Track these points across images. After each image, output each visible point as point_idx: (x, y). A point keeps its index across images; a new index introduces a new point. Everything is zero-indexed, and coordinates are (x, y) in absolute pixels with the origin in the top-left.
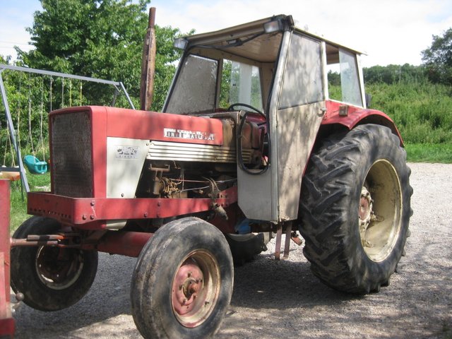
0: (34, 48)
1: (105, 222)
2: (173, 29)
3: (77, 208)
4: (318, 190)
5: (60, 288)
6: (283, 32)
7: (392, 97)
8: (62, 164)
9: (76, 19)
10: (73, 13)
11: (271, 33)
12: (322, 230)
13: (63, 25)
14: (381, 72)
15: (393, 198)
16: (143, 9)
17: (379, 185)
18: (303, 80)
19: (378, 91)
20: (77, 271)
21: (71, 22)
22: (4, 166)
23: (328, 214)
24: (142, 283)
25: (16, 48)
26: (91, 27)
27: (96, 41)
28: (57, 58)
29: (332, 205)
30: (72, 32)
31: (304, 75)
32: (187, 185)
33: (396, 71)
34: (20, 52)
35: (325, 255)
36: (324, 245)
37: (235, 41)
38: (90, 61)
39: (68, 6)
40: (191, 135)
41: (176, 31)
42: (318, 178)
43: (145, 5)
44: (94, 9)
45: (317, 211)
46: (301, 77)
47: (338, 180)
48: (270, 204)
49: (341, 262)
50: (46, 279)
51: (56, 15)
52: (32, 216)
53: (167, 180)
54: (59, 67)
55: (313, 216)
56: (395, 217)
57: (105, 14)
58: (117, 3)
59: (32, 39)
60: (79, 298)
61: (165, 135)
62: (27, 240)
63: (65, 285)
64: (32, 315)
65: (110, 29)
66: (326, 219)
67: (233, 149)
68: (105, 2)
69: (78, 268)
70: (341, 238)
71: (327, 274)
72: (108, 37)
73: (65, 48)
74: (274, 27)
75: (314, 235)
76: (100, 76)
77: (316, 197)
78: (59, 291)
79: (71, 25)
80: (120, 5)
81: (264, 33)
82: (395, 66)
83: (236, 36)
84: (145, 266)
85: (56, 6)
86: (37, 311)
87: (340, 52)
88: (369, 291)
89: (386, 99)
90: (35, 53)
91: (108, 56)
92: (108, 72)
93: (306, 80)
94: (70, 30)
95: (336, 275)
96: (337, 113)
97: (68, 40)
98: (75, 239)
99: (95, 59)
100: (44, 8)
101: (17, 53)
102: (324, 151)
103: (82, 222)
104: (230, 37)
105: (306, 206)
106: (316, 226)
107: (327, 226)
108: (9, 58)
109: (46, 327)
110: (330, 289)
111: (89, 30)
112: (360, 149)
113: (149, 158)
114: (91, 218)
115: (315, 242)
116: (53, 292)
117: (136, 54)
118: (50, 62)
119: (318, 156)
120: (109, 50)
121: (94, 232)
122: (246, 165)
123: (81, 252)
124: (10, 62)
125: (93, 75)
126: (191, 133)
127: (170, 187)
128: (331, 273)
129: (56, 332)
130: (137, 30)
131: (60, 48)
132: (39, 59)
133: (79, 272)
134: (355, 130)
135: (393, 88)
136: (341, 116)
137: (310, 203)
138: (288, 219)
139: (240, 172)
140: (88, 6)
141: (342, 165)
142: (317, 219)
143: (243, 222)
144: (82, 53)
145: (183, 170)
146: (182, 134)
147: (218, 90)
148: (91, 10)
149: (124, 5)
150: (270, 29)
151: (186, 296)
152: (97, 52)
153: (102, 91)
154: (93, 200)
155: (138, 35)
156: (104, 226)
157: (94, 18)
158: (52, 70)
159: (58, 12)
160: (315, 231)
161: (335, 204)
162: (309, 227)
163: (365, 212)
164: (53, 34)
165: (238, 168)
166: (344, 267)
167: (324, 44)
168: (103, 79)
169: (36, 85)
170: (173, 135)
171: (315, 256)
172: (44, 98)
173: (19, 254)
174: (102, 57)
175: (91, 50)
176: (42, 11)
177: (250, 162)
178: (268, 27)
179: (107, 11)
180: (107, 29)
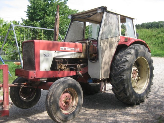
0: (28, 18)
1: (39, 78)
2: (76, 10)
3: (29, 74)
4: (116, 68)
5: (28, 101)
6: (103, 12)
7: (159, 33)
8: (26, 59)
9: (41, 8)
10: (40, 5)
11: (99, 13)
12: (117, 82)
13: (37, 10)
14: (156, 24)
15: (146, 71)
16: (65, 3)
17: (141, 66)
18: (110, 28)
19: (154, 31)
20: (34, 96)
21: (40, 9)
22: (16, 60)
23: (120, 76)
24: (49, 99)
25: (22, 18)
26: (47, 10)
27: (48, 15)
28: (35, 22)
29: (121, 73)
30: (40, 12)
31: (111, 26)
32: (69, 66)
33: (162, 23)
34: (23, 20)
35: (119, 91)
36: (118, 87)
37: (88, 16)
38: (47, 22)
39: (38, 3)
40: (70, 49)
41: (77, 11)
42: (116, 64)
43: (66, 2)
44: (48, 4)
45: (116, 75)
46: (109, 27)
47: (123, 64)
48: (98, 73)
49: (125, 93)
50: (23, 98)
51: (35, 6)
52: (18, 77)
53: (62, 64)
54: (36, 25)
55: (114, 77)
56: (147, 78)
57: (52, 6)
58: (56, 1)
59: (27, 15)
60: (34, 105)
61: (61, 49)
62: (14, 85)
63: (30, 100)
64: (19, 110)
65: (54, 11)
66: (119, 78)
67: (86, 54)
68: (51, 1)
69: (34, 94)
70: (124, 85)
71: (120, 97)
72: (53, 13)
73: (38, 18)
74: (100, 10)
75: (115, 84)
76: (50, 28)
77: (116, 70)
78: (27, 102)
79: (40, 10)
80: (57, 2)
81: (97, 13)
82: (161, 22)
83: (88, 14)
84: (50, 93)
85: (34, 3)
86: (21, 109)
87: (126, 19)
88: (136, 104)
89: (156, 34)
90: (27, 20)
91: (53, 21)
92: (53, 26)
93: (111, 28)
94: (40, 11)
95: (123, 98)
96: (124, 41)
97: (39, 15)
98: (30, 84)
99: (48, 22)
100: (31, 4)
101: (22, 20)
102: (119, 54)
103: (31, 79)
104: (86, 14)
105: (112, 74)
106: (115, 80)
107: (119, 81)
108: (19, 22)
109: (23, 114)
110: (123, 103)
111: (46, 11)
112: (132, 53)
113: (55, 57)
114: (34, 77)
115: (115, 86)
116: (25, 102)
117: (63, 19)
118: (32, 23)
119: (117, 56)
120: (53, 18)
121: (36, 82)
122: (91, 59)
123: (35, 89)
124: (19, 23)
125: (47, 27)
126: (70, 48)
127: (63, 67)
128: (121, 97)
129: (26, 116)
130: (63, 11)
131: (36, 18)
132: (29, 22)
133: (35, 96)
134: (130, 46)
135: (159, 30)
136: (125, 42)
137: (113, 72)
138: (105, 78)
139: (89, 62)
140: (46, 3)
141: (125, 59)
142: (116, 78)
143: (91, 79)
144: (44, 20)
145: (68, 61)
146: (67, 49)
147: (84, 33)
148: (47, 4)
149: (59, 2)
150: (99, 11)
151: (65, 104)
152: (49, 19)
153: (51, 33)
154: (35, 71)
155: (64, 13)
156: (39, 80)
157: (48, 7)
158: (33, 26)
159: (35, 5)
160: (115, 82)
161: (122, 73)
162: (113, 81)
163: (135, 76)
164: (34, 13)
165: (88, 60)
166: (125, 95)
167: (119, 16)
168: (51, 28)
169: (28, 31)
170: (64, 49)
171: (116, 91)
172: (31, 36)
173: (14, 89)
174: (50, 21)
175: (47, 18)
176: (30, 5)
177: (93, 58)
178: (98, 11)
179: (52, 4)
180: (52, 11)
